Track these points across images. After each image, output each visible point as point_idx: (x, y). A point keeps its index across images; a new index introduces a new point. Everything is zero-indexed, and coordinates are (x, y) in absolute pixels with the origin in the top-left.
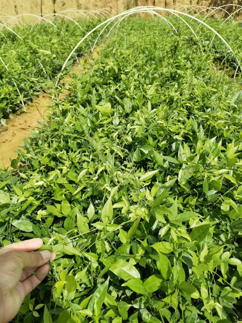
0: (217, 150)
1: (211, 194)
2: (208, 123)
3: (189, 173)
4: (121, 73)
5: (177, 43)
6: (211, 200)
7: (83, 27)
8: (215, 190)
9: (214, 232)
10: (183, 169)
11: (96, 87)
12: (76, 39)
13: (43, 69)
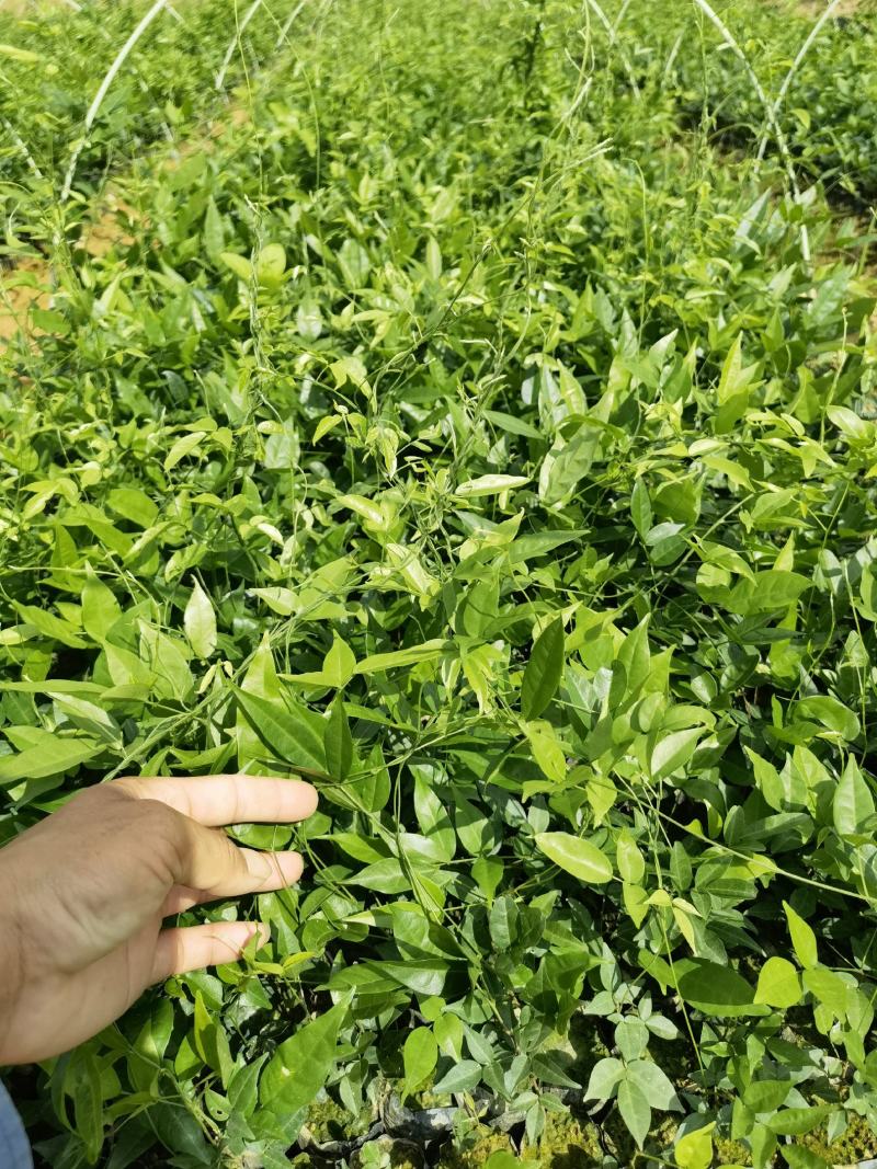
0: (681, 377)
1: (661, 536)
2: (653, 303)
3: (578, 462)
4: (331, 159)
5: (533, 32)
6: (663, 559)
7: (187, 16)
8: (677, 522)
9: (673, 670)
10: (556, 454)
11: (234, 213)
12: (162, 58)
13: (31, 161)
